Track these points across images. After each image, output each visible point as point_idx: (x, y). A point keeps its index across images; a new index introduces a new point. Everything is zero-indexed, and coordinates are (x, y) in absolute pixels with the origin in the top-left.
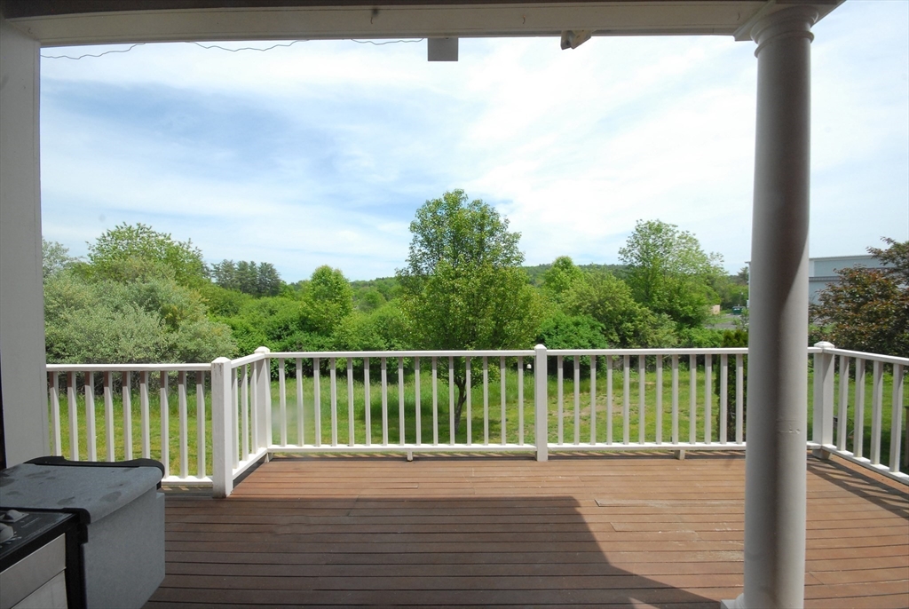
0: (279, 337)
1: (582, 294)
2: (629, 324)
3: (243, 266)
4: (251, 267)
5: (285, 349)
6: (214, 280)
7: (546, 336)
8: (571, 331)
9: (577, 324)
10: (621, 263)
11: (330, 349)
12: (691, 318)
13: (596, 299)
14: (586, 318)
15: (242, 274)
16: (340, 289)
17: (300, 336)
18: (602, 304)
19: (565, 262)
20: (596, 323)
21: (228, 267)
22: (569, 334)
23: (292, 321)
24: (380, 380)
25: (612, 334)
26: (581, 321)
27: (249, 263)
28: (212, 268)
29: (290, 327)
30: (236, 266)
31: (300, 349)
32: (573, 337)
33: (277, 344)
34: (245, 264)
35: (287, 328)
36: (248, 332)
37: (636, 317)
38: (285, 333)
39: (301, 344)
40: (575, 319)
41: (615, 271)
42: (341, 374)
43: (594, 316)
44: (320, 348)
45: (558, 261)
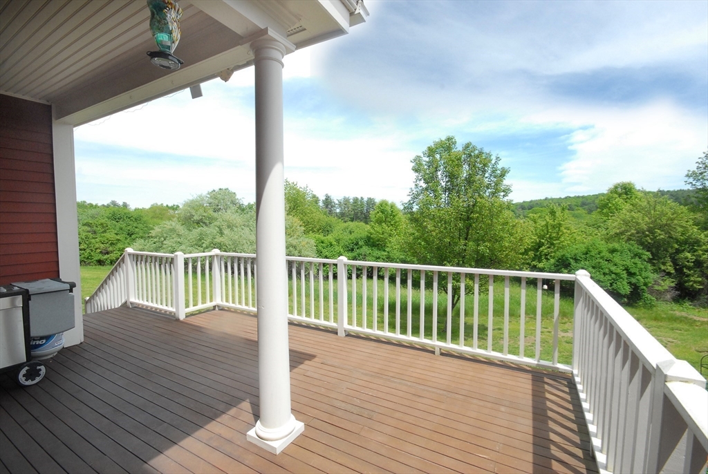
0: (352, 250)
1: (626, 223)
2: (689, 255)
3: (356, 200)
4: (361, 201)
5: (355, 259)
6: (338, 211)
7: (572, 262)
8: (602, 258)
9: (613, 251)
10: (689, 187)
11: (384, 261)
13: (645, 227)
14: (628, 245)
15: (355, 206)
16: (394, 216)
17: (365, 250)
18: (652, 233)
19: (625, 188)
20: (640, 251)
21: (346, 200)
23: (361, 239)
24: (419, 287)
25: (664, 264)
26: (619, 249)
27: (360, 198)
28: (337, 202)
29: (360, 243)
30: (351, 201)
31: (364, 259)
32: (604, 263)
33: (351, 254)
34: (357, 199)
35: (357, 244)
36: (331, 245)
38: (356, 247)
39: (365, 255)
40: (611, 246)
41: (677, 196)
42: (392, 279)
43: (641, 243)
44: (377, 259)
45: (616, 187)
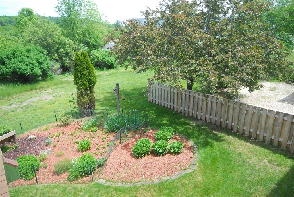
1: (32, 33)
2: (63, 50)
7: (6, 60)
8: (23, 55)
9: (28, 51)
12: (95, 45)
13: (42, 36)
14: (35, 47)
18: (46, 39)
20: (42, 50)
22: (22, 57)
25: (54, 55)
26: (31, 49)
32: (25, 59)
37: (66, 45)
40: (27, 48)
41: (56, 20)
43: (41, 45)
